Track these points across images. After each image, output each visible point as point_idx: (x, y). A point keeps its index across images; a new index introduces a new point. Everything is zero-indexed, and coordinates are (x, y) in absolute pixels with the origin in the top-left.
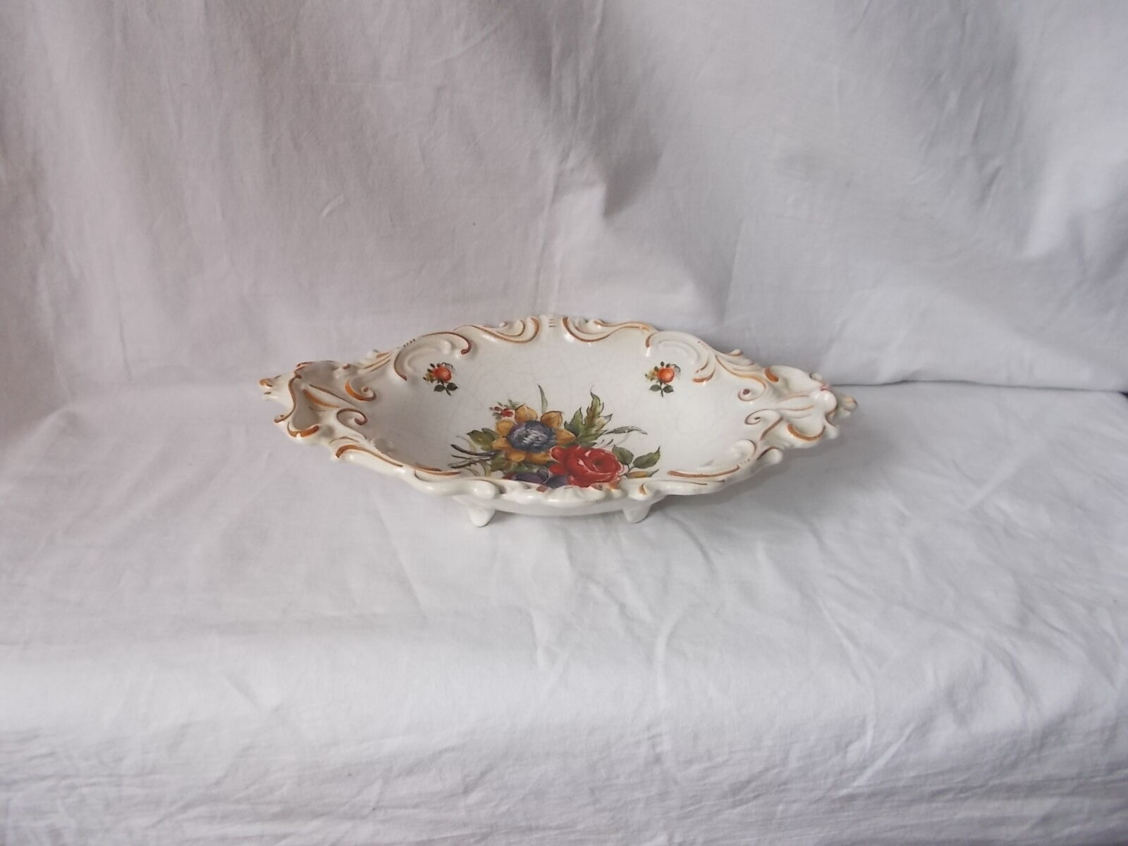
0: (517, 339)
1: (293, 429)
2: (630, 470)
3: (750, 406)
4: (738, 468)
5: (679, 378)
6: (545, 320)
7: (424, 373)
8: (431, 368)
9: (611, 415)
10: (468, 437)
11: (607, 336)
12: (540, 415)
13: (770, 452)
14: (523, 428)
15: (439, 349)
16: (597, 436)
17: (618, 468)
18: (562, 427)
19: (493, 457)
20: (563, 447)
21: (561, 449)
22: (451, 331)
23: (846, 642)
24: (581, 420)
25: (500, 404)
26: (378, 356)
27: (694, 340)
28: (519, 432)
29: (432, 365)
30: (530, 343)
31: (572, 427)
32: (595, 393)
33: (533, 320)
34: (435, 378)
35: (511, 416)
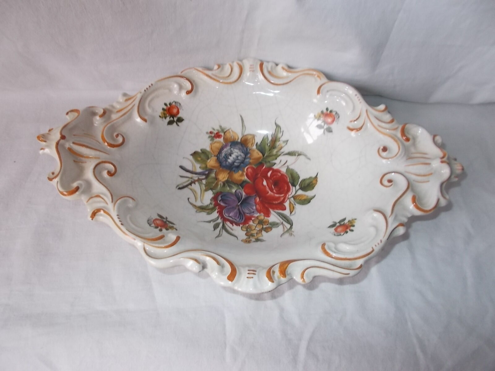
0: (226, 81)
1: (61, 190)
2: (296, 192)
3: (386, 165)
4: (373, 251)
5: (338, 123)
6: (247, 64)
7: (160, 111)
8: (165, 107)
9: (287, 141)
10: (191, 158)
11: (290, 81)
12: (240, 137)
14: (228, 148)
15: (170, 90)
16: (277, 156)
17: (288, 190)
18: (254, 147)
19: (207, 176)
20: (254, 166)
21: (252, 168)
22: (179, 74)
24: (267, 142)
25: (214, 129)
26: (127, 100)
28: (226, 152)
29: (166, 104)
30: (236, 83)
31: (261, 148)
32: (278, 123)
33: (238, 64)
34: (168, 115)
35: (221, 138)
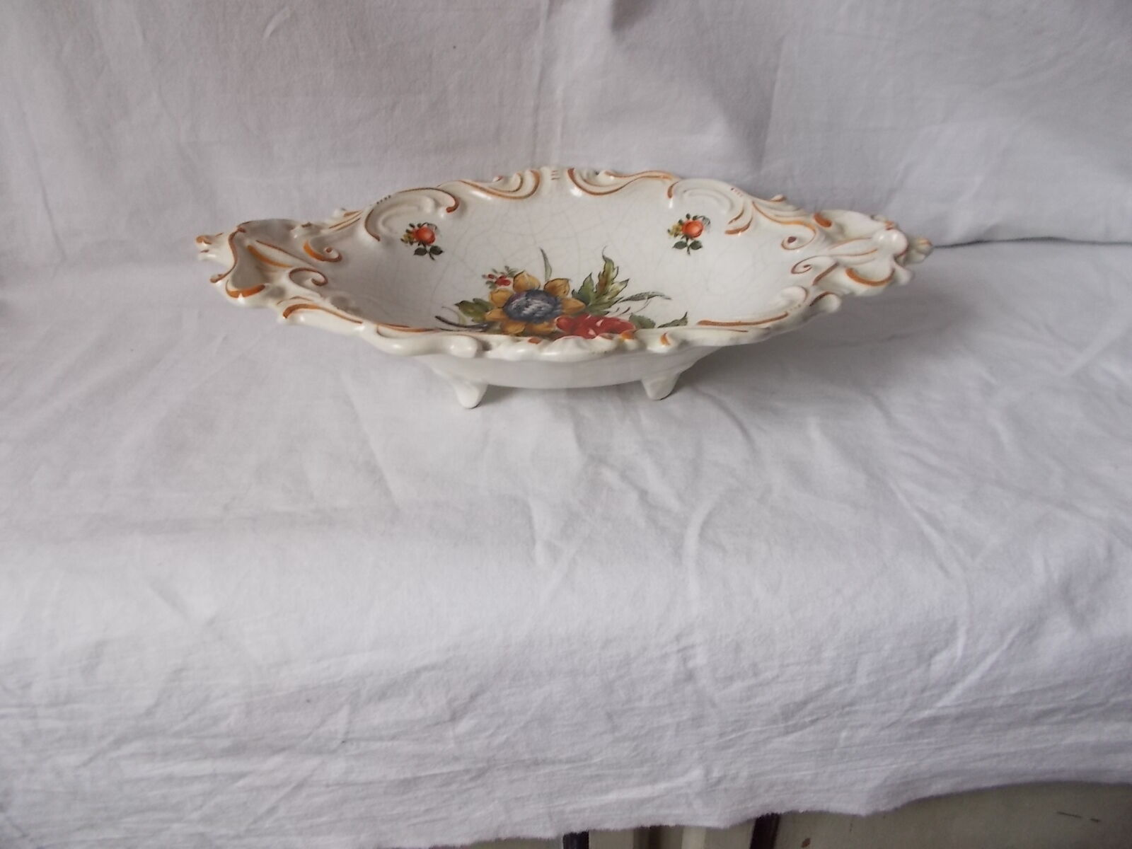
0: (513, 195)
1: (232, 289)
3: (796, 254)
4: (786, 315)
5: (709, 232)
6: (547, 172)
7: (402, 233)
8: (411, 229)
9: (628, 280)
10: (456, 308)
11: (621, 188)
12: (543, 283)
13: (825, 297)
14: (523, 298)
15: (420, 208)
16: (610, 304)
18: (570, 296)
19: (486, 330)
20: (570, 317)
21: (566, 319)
22: (434, 186)
23: (927, 529)
24: (591, 287)
25: (495, 271)
26: (347, 215)
27: (726, 188)
28: (518, 303)
29: (412, 226)
30: (530, 198)
31: (581, 295)
32: (607, 256)
33: (532, 172)
34: (415, 240)
35: (508, 285)
